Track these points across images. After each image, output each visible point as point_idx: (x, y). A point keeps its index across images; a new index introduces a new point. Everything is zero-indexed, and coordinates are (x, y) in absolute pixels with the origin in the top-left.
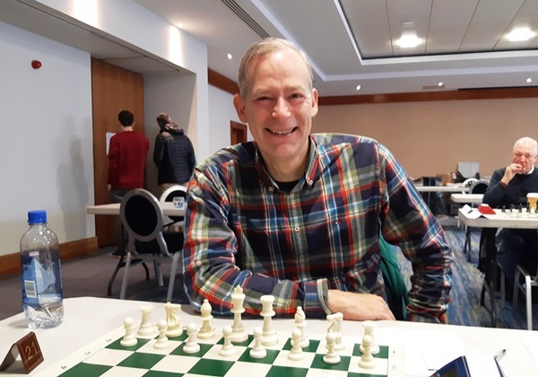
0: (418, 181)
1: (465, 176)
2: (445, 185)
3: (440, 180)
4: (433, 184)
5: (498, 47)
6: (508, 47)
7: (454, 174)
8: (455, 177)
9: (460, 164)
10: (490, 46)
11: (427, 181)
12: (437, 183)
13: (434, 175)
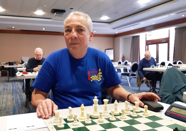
0: (7, 64)
1: (24, 61)
2: (17, 65)
3: (15, 63)
4: (13, 65)
5: (32, 16)
6: (36, 17)
7: (20, 61)
8: (21, 62)
9: (23, 57)
10: (30, 16)
11: (10, 64)
12: (14, 64)
13: (13, 61)
